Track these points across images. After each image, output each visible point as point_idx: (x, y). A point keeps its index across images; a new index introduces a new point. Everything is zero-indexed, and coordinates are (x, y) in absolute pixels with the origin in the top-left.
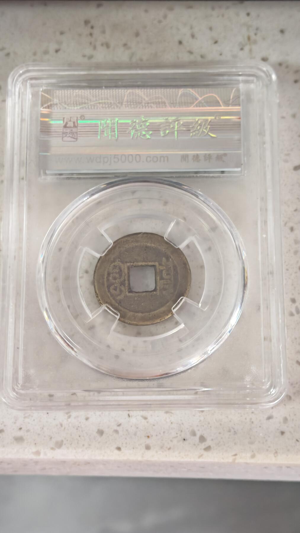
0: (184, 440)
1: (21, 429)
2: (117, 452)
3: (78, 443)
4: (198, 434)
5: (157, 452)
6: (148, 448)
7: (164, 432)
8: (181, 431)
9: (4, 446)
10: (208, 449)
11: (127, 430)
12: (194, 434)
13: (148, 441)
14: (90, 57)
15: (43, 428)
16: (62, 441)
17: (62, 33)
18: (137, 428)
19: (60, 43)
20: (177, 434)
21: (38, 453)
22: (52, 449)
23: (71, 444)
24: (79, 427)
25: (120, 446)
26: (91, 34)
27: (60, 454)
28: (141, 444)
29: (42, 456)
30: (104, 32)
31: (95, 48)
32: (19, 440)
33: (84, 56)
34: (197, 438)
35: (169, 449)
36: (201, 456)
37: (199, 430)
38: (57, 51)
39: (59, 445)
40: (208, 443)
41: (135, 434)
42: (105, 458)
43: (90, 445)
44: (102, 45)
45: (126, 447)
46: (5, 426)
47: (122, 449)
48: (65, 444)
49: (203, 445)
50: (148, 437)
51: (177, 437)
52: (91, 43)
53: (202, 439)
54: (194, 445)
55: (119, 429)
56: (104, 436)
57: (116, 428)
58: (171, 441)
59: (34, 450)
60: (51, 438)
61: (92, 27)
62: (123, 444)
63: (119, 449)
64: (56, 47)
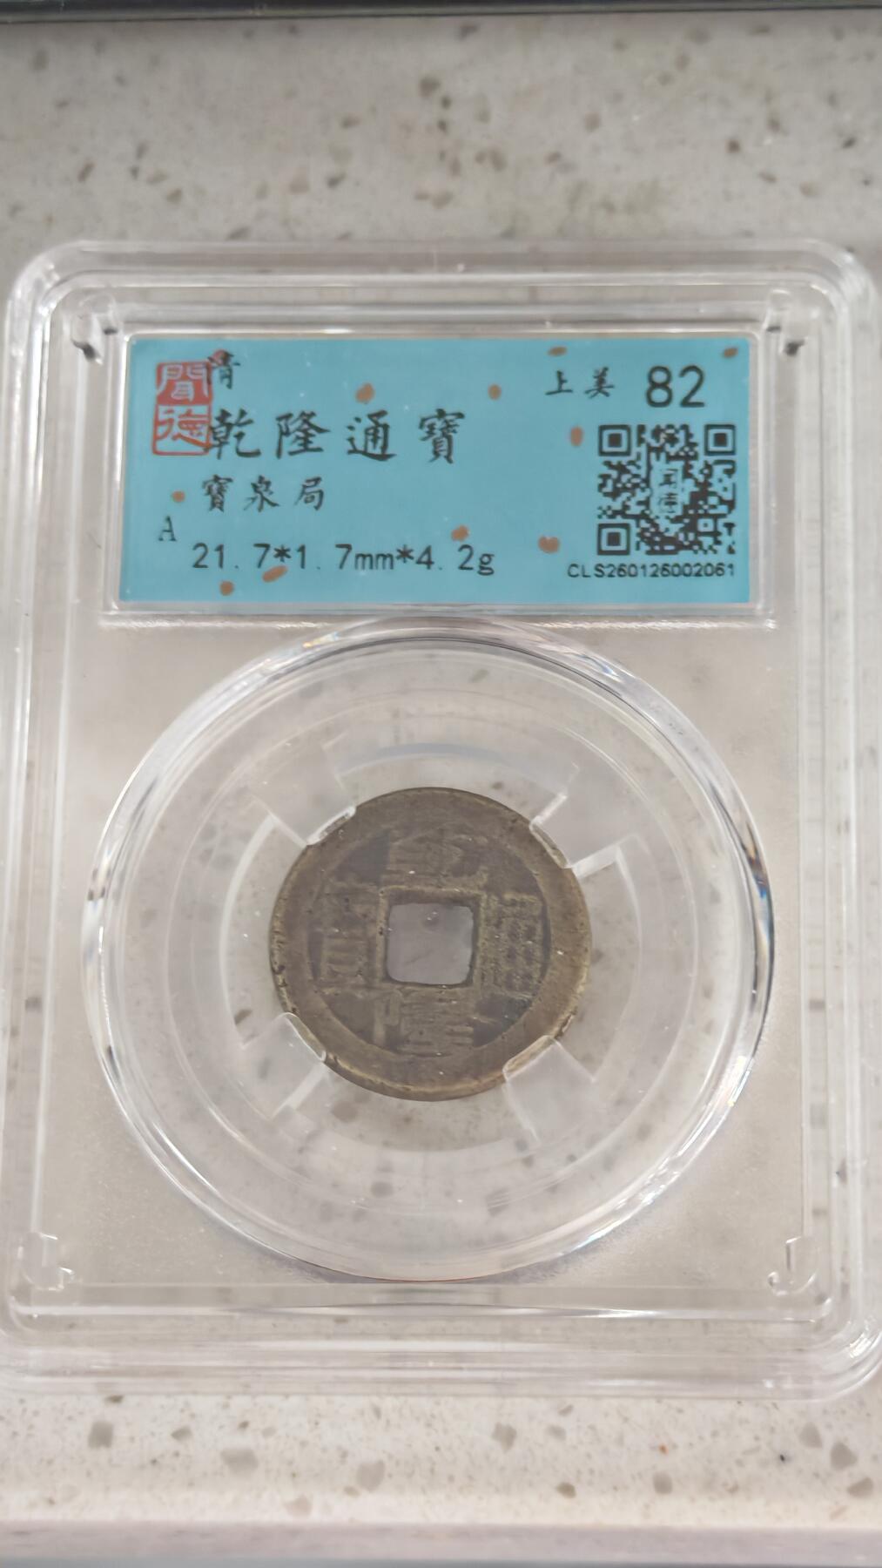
0: (782, 1458)
1: (244, 1425)
2: (561, 1501)
3: (432, 1471)
4: (829, 1439)
5: (693, 1500)
6: (663, 1486)
7: (715, 1434)
8: (772, 1430)
9: (191, 1484)
10: (861, 1489)
11: (592, 1428)
12: (811, 1437)
13: (663, 1464)
14: (443, 200)
15: (317, 1424)
16: (380, 1465)
17: (348, 123)
18: (626, 1420)
19: (340, 155)
20: (757, 1438)
21: (302, 1505)
22: (350, 1491)
23: (410, 1475)
24: (433, 1416)
25: (572, 1481)
26: (443, 126)
27: (373, 1509)
28: (640, 1475)
29: (316, 1517)
30: (484, 117)
31: (455, 169)
32: (241, 1462)
33: (421, 197)
34: (824, 1456)
35: (734, 1490)
36: (837, 1513)
37: (829, 1426)
38: (333, 182)
39: (371, 1477)
40: (863, 1467)
41: (620, 1441)
42: (524, 1519)
43: (470, 1478)
44: (480, 158)
45: (590, 1483)
46: (193, 1416)
47: (579, 1490)
48: (390, 1476)
49: (846, 1478)
50: (663, 1449)
51: (758, 1449)
52: (442, 155)
53: (842, 1456)
54: (817, 1475)
55: (566, 1423)
56: (518, 1448)
57: (555, 1420)
58: (740, 1463)
59: (291, 1495)
60: (344, 1455)
61: (446, 103)
62: (579, 1472)
63: (567, 1490)
64: (329, 167)
